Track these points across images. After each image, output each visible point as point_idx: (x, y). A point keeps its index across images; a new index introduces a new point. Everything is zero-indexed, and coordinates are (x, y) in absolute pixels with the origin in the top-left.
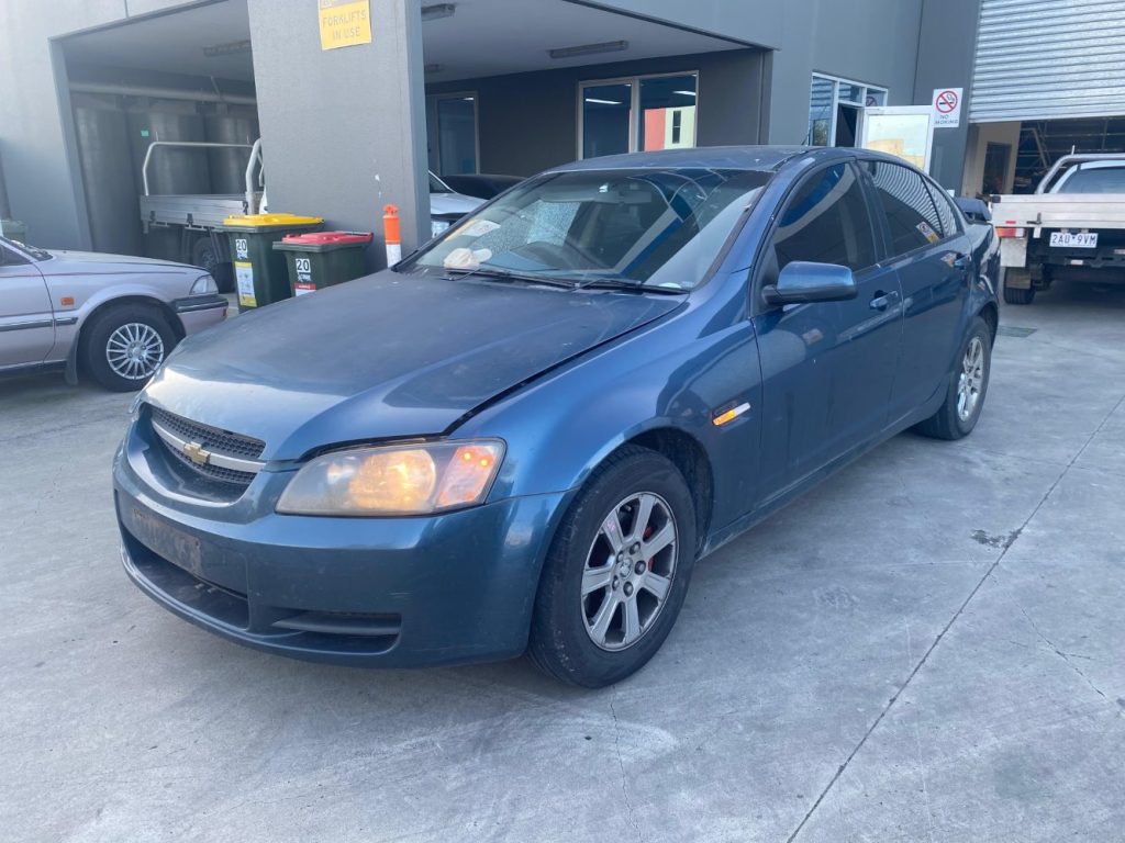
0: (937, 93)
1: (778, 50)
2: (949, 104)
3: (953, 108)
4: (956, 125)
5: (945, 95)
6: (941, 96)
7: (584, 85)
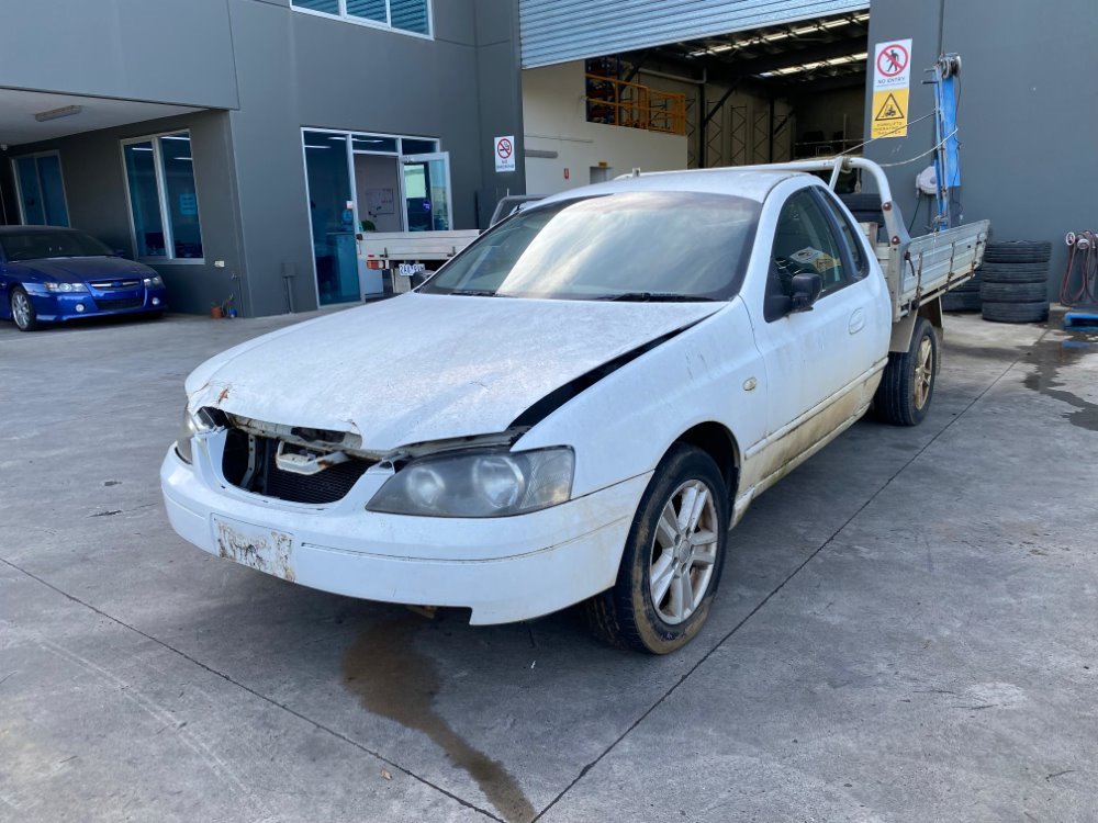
0: (497, 140)
2: (507, 151)
3: (509, 154)
4: (514, 169)
6: (500, 143)
7: (124, 142)
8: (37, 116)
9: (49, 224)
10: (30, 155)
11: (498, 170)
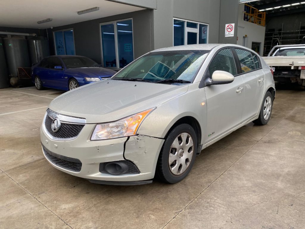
0: (227, 25)
1: (156, 9)
2: (231, 29)
3: (232, 30)
4: (233, 36)
5: (229, 26)
6: (228, 26)
7: (101, 24)
8: (78, 12)
9: (66, 54)
10: (62, 30)
11: (226, 36)
